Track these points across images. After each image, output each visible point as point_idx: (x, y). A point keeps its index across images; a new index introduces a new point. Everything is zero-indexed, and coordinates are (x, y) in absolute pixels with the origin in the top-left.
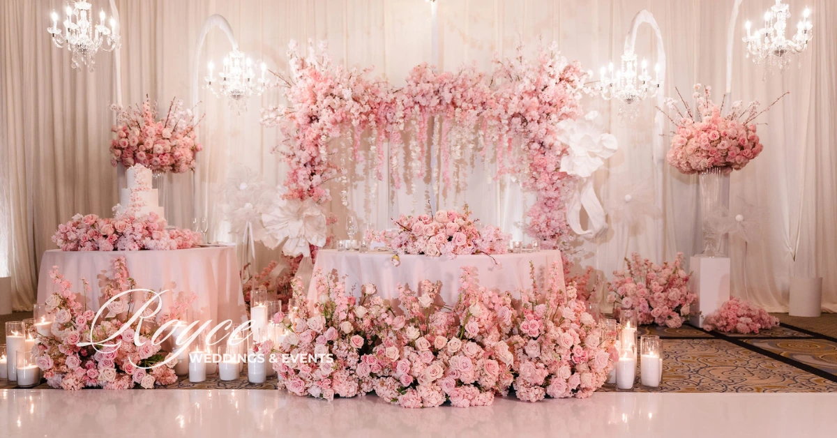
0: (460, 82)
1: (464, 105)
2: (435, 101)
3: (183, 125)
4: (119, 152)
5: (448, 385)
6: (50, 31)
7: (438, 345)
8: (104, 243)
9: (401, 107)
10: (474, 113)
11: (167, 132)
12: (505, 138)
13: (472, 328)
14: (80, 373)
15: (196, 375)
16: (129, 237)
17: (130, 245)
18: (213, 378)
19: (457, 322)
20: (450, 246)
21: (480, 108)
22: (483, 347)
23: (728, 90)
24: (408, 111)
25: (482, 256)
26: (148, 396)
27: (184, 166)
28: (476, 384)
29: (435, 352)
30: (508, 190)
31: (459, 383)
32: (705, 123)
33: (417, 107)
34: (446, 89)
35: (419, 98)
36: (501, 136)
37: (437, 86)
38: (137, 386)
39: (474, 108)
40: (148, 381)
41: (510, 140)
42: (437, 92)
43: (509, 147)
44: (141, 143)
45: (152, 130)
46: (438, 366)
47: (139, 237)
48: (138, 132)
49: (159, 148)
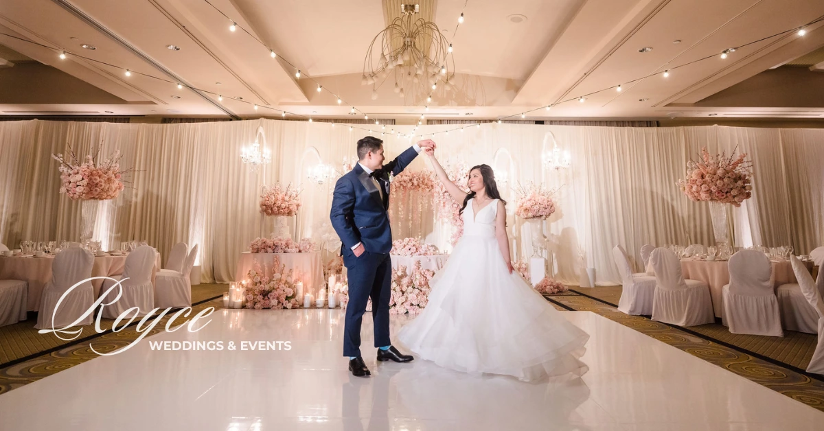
0: (421, 176)
1: (423, 186)
2: (410, 185)
3: (294, 195)
4: (265, 207)
5: (407, 306)
6: (241, 156)
7: (404, 290)
8: (269, 250)
9: (394, 187)
10: (428, 190)
11: (287, 198)
12: (442, 202)
13: (416, 283)
14: (262, 302)
15: (307, 304)
16: (280, 247)
17: (280, 250)
18: (313, 306)
19: (412, 282)
20: (410, 252)
21: (431, 188)
22: (421, 291)
23: (543, 181)
24: (398, 189)
25: (422, 256)
26: (289, 313)
27: (293, 213)
28: (418, 305)
29: (403, 293)
30: (445, 225)
31: (412, 305)
32: (528, 197)
33: (402, 187)
34: (415, 179)
35: (402, 183)
36: (440, 201)
37: (411, 177)
38: (285, 308)
39: (428, 188)
40: (289, 305)
41: (444, 203)
42: (411, 180)
43: (444, 206)
44: (275, 204)
45: (280, 197)
46: (403, 299)
47: (284, 247)
48: (274, 198)
49: (283, 205)
